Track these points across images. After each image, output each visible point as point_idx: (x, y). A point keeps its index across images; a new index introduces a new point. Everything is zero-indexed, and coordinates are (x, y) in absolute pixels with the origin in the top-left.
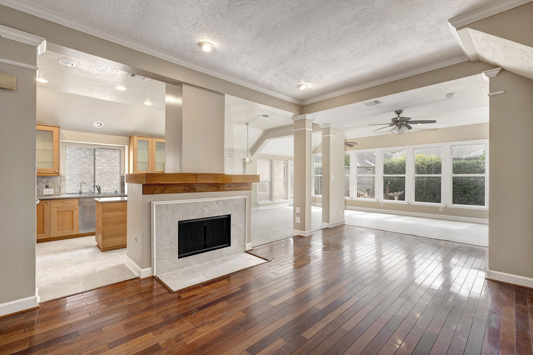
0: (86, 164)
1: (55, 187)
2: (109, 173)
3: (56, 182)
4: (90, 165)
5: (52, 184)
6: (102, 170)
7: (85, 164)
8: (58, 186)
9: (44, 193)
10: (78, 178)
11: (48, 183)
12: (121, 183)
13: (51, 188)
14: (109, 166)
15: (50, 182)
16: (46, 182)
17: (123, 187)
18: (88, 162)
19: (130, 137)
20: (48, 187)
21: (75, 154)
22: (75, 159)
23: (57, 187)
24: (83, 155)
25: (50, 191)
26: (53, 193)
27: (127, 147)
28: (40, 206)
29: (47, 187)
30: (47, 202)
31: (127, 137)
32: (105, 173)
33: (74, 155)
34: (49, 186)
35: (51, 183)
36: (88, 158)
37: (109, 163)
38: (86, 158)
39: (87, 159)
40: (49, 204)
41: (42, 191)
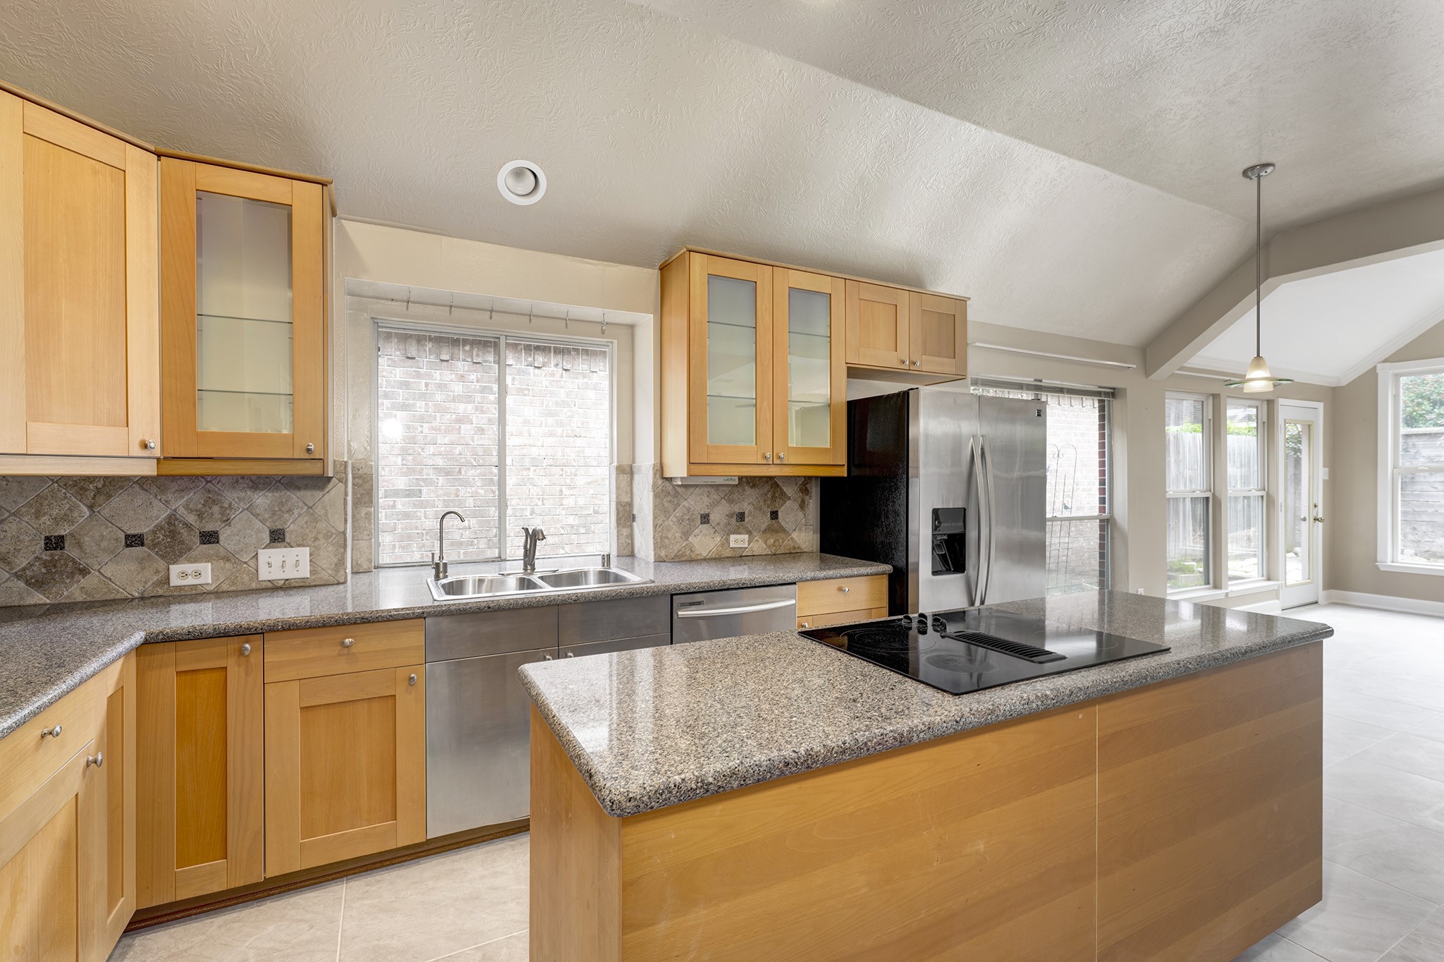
0: (468, 426)
1: (316, 539)
2: (551, 462)
3: (319, 511)
4: (481, 431)
5: (302, 521)
6: (524, 451)
7: (463, 426)
8: (334, 531)
9: (265, 574)
10: (440, 484)
11: (281, 517)
12: (617, 509)
13: (299, 546)
14: (551, 435)
15: (290, 511)
16: (274, 514)
17: (625, 531)
18: (475, 421)
19: (664, 268)
20: (283, 540)
21: (427, 385)
22: (430, 404)
23: (328, 536)
24: (458, 388)
25: (290, 561)
26: (304, 571)
27: (646, 323)
28: (201, 676)
29: (277, 537)
30: (241, 652)
31: (650, 270)
32: (535, 463)
33: (424, 388)
34: (287, 535)
35: (296, 512)
36: (474, 402)
37: (550, 420)
38: (468, 399)
39: (470, 407)
40: (252, 660)
41: (252, 563)
